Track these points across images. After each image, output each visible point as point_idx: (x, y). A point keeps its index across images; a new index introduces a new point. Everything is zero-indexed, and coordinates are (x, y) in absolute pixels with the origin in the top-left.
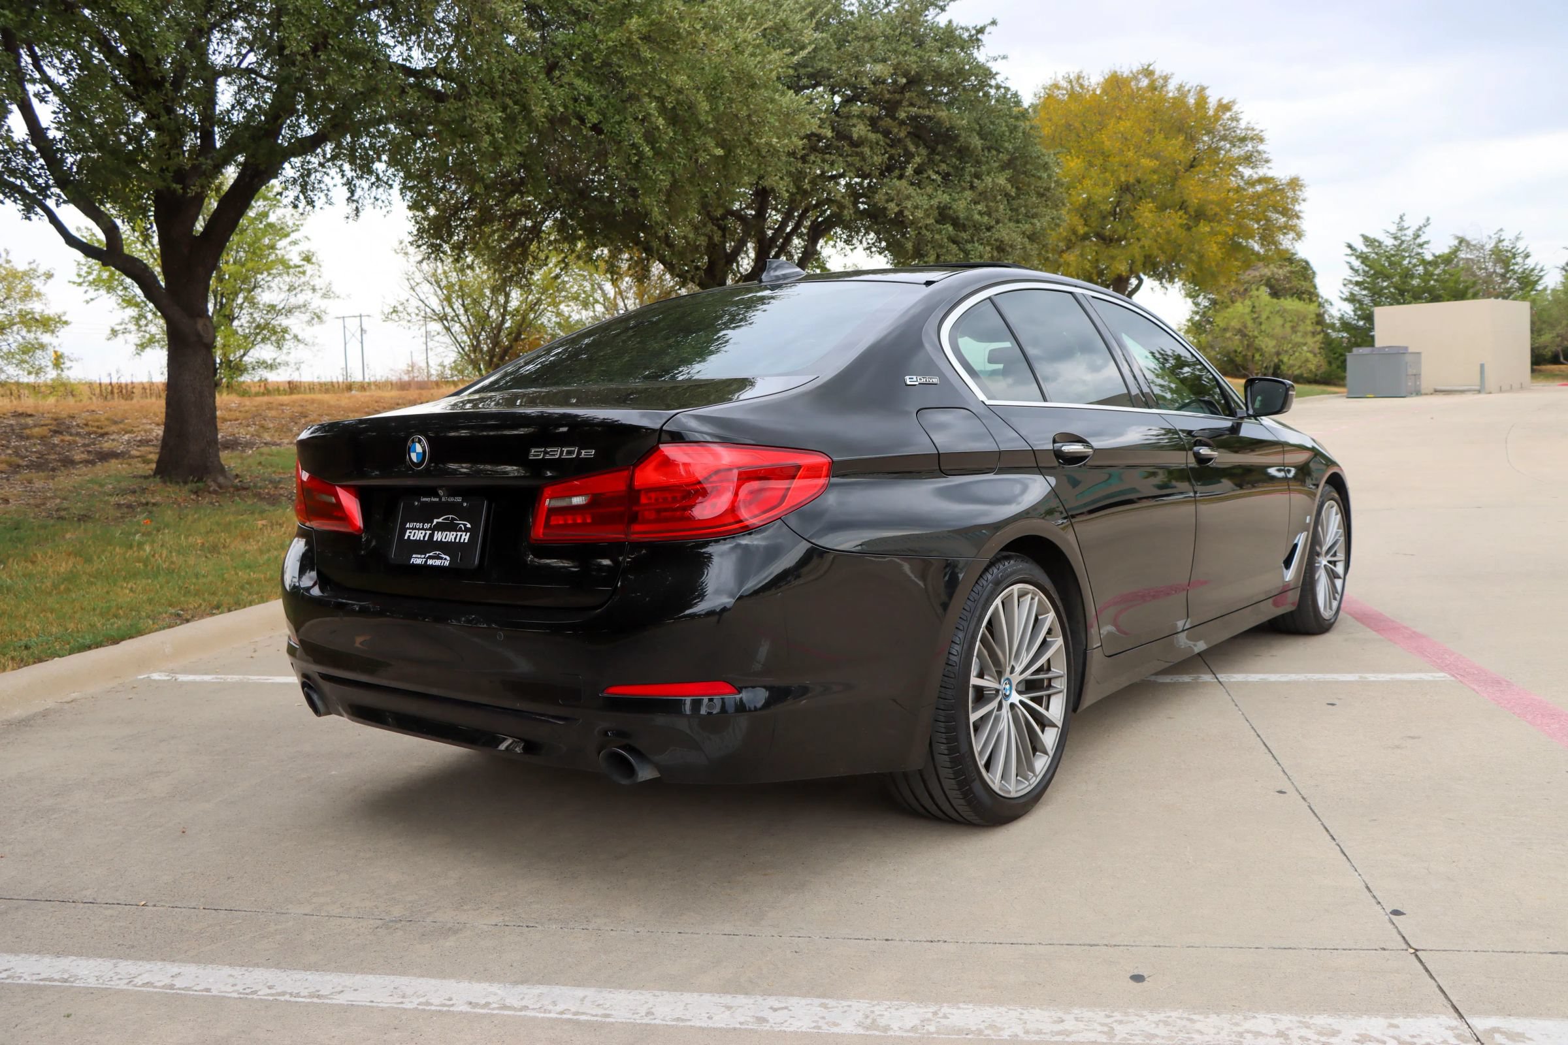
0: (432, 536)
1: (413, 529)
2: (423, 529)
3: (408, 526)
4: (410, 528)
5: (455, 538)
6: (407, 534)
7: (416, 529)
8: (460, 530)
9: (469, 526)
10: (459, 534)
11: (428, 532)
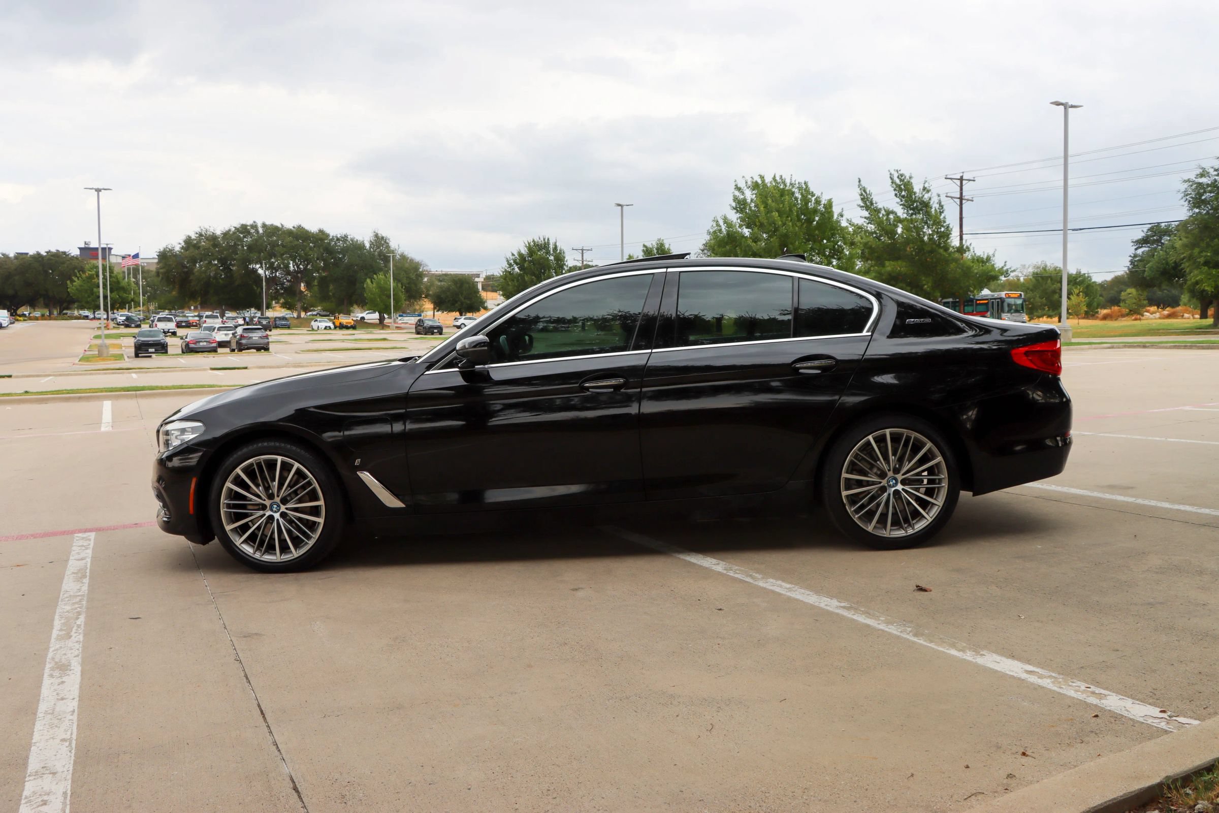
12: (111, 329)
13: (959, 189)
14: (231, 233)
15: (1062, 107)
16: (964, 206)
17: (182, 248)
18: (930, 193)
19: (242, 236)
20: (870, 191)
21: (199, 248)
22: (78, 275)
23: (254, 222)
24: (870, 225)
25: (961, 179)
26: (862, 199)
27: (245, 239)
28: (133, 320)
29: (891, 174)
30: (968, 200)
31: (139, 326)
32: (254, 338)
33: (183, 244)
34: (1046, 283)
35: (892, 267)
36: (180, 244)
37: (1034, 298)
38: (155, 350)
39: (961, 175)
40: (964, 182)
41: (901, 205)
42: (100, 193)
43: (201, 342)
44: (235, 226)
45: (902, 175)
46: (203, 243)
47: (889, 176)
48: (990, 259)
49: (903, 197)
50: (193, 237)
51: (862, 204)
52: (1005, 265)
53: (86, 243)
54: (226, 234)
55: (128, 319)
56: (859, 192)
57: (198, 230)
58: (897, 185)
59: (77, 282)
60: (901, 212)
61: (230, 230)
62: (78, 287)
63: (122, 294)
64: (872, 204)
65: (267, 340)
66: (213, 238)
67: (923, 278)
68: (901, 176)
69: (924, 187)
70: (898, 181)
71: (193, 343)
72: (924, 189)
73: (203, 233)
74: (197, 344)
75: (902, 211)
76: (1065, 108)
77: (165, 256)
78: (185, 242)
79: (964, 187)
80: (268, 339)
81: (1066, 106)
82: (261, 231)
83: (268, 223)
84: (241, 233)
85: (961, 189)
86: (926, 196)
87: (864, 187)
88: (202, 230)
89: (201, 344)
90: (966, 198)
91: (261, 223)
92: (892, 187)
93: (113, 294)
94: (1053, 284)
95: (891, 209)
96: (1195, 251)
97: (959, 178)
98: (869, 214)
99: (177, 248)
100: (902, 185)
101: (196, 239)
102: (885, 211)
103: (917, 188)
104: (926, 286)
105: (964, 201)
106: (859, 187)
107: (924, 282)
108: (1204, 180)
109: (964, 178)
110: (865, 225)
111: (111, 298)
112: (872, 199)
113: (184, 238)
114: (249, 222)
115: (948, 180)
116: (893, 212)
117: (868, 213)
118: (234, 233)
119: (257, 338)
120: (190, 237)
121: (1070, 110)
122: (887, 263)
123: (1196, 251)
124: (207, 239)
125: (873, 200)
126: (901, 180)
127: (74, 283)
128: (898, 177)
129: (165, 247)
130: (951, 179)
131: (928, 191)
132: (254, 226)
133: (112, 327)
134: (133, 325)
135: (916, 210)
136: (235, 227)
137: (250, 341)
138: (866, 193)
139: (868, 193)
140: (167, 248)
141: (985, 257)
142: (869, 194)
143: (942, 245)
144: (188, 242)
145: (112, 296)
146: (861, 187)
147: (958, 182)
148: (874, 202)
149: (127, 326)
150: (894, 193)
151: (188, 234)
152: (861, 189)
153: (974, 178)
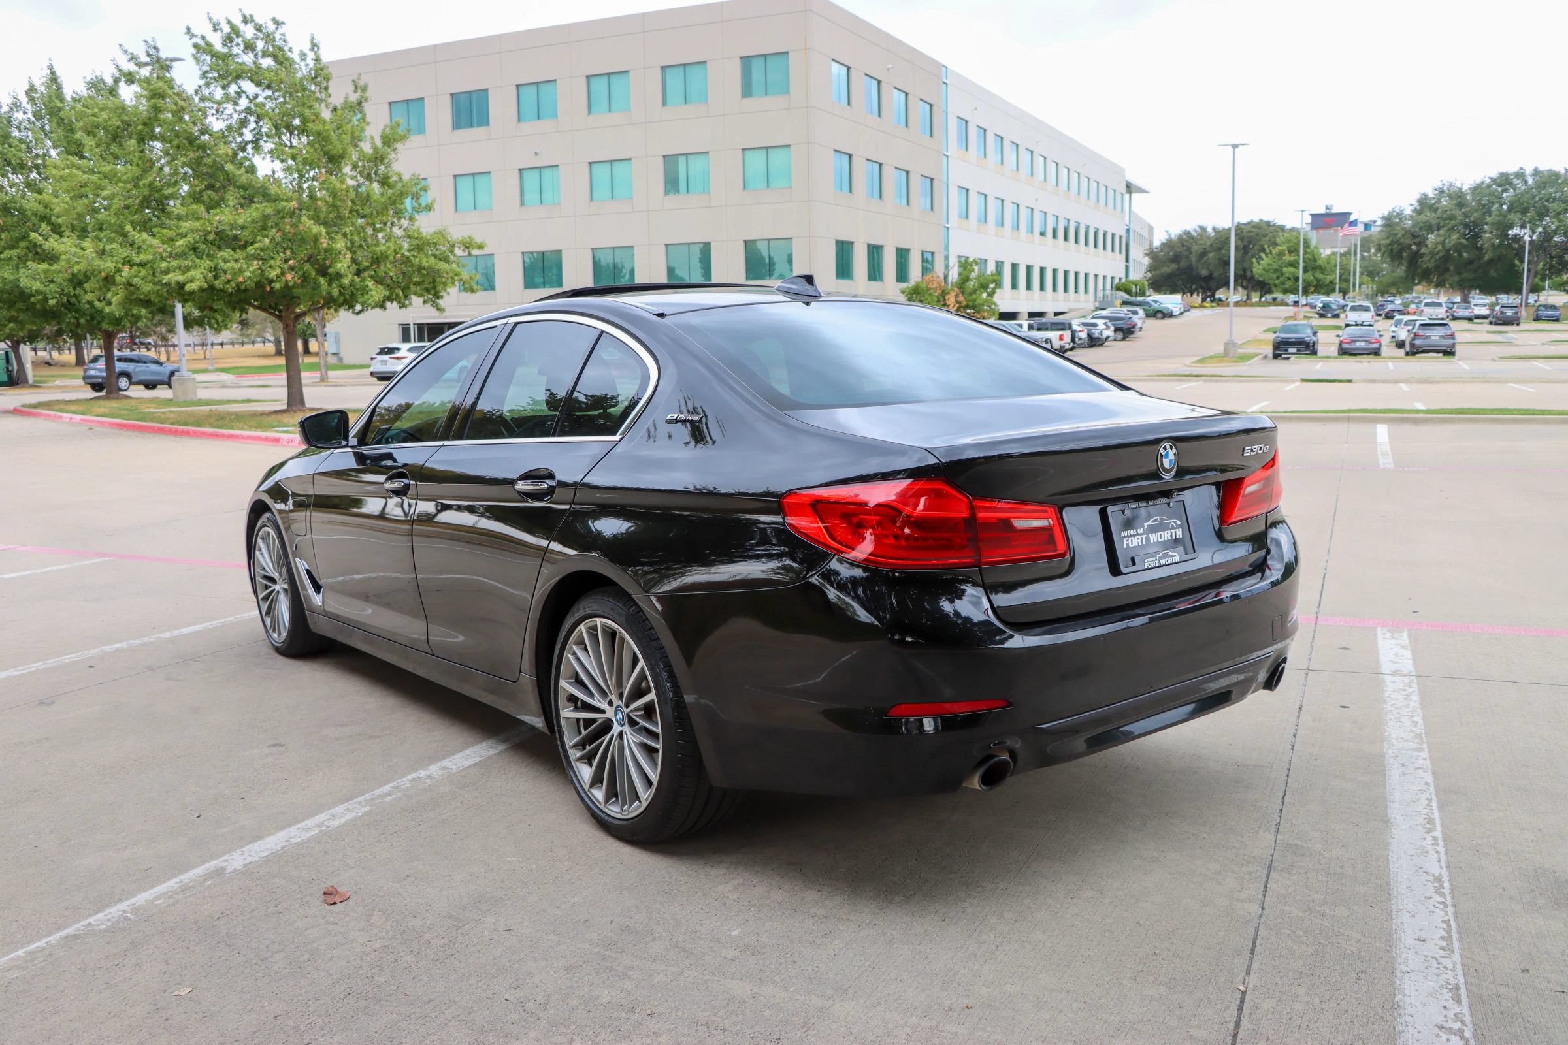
0: (1148, 539)
1: (1128, 536)
2: (1138, 534)
3: (1122, 535)
4: (1125, 537)
5: (1171, 536)
6: (1125, 543)
7: (1131, 536)
8: (1173, 528)
9: (1178, 522)
10: (1173, 531)
11: (1144, 536)
12: (1301, 320)
14: (1484, 186)
17: (1415, 211)
19: (1500, 189)
21: (1436, 210)
22: (1268, 251)
23: (1521, 168)
27: (1505, 195)
28: (1331, 307)
31: (1337, 316)
32: (1433, 338)
33: (1416, 204)
36: (1411, 205)
38: (1298, 351)
42: (1236, 149)
43: (1358, 341)
44: (1491, 176)
46: (1445, 203)
50: (1431, 195)
53: (1327, 208)
54: (1477, 189)
55: (1326, 306)
57: (1438, 185)
59: (1266, 260)
61: (1483, 183)
62: (1266, 266)
63: (1319, 275)
65: (1451, 341)
66: (1458, 197)
71: (1347, 343)
73: (1445, 188)
74: (1353, 344)
77: (1390, 221)
78: (1420, 202)
80: (1454, 338)
82: (1530, 181)
83: (1543, 167)
84: (1500, 186)
88: (1443, 185)
89: (1358, 344)
91: (1533, 168)
93: (1307, 274)
99: (1408, 211)
101: (1434, 198)
111: (1304, 280)
113: (1418, 196)
114: (1512, 169)
118: (1489, 186)
119: (1437, 338)
120: (1426, 195)
124: (1450, 196)
127: (1261, 262)
129: (1391, 210)
132: (1520, 175)
133: (1302, 317)
134: (1329, 315)
136: (1490, 178)
137: (1427, 342)
140: (1394, 211)
144: (1424, 204)
145: (1305, 278)
149: (1322, 316)
151: (1423, 192)
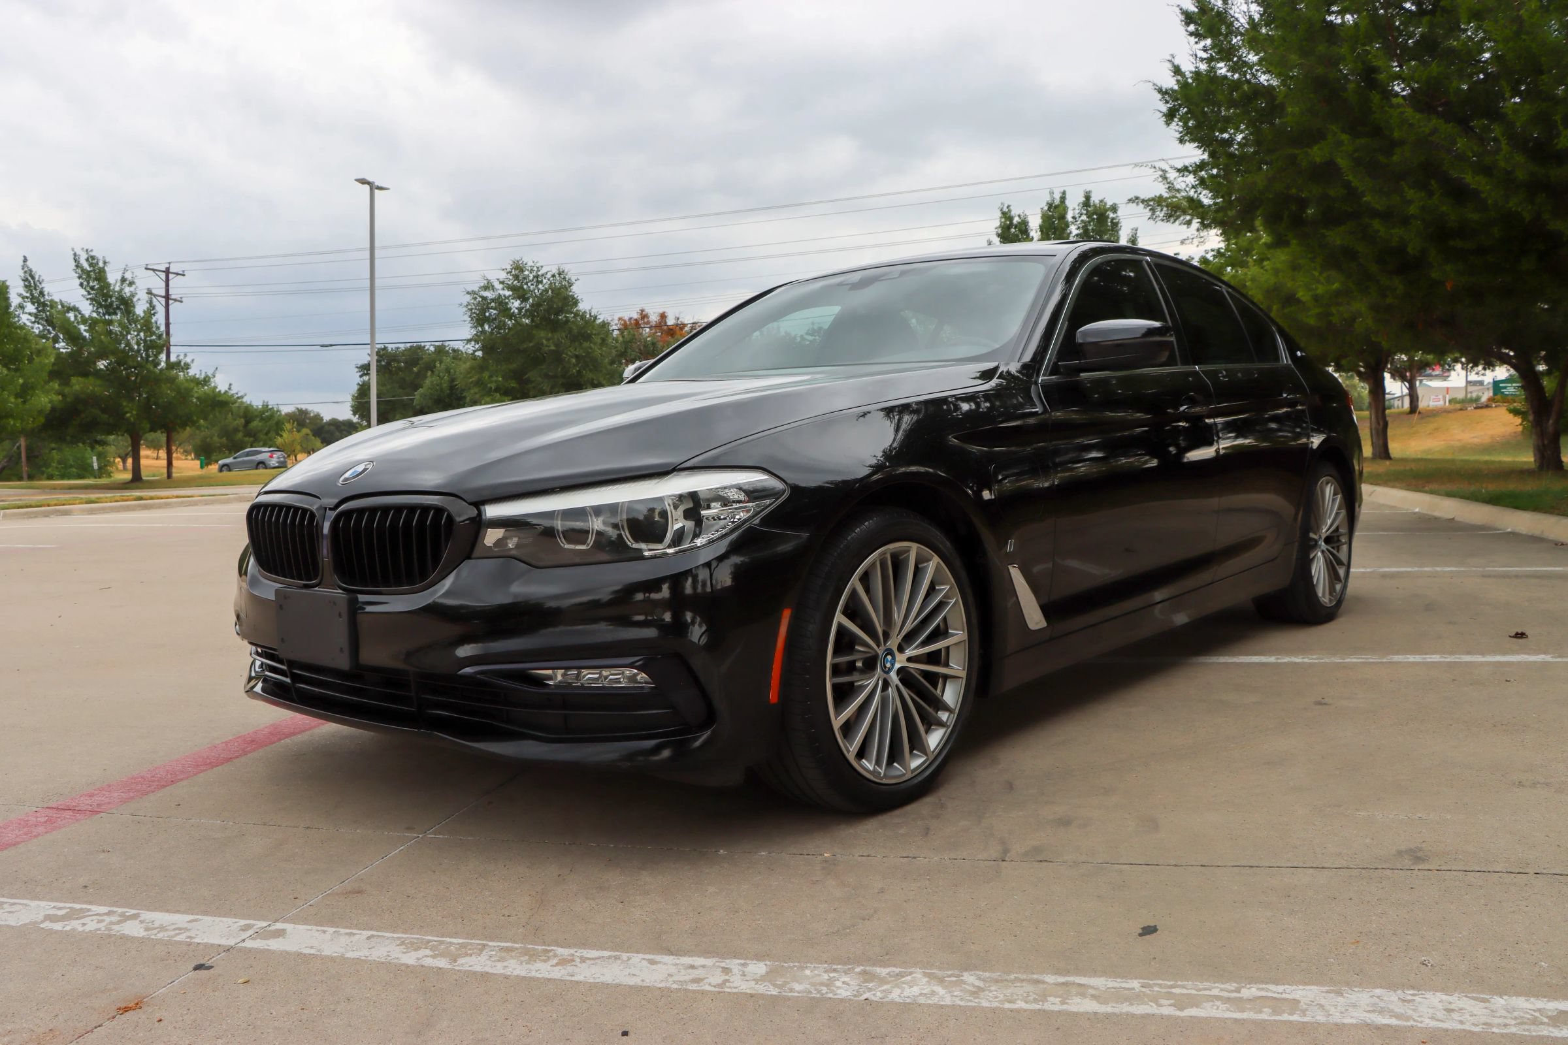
13: (163, 285)
15: (367, 187)
16: (171, 307)
18: (134, 286)
20: (40, 276)
24: (36, 325)
25: (167, 272)
26: (26, 286)
29: (75, 254)
30: (175, 300)
34: (226, 419)
35: (82, 385)
37: (211, 438)
39: (167, 266)
40: (171, 276)
41: (87, 299)
45: (93, 258)
47: (73, 257)
48: (209, 381)
49: (92, 288)
51: (25, 294)
52: (230, 389)
56: (23, 275)
58: (83, 270)
60: (87, 309)
64: (42, 293)
67: (125, 404)
68: (91, 260)
69: (123, 277)
70: (86, 266)
72: (123, 280)
75: (91, 307)
76: (371, 189)
79: (171, 282)
81: (373, 187)
85: (167, 285)
86: (127, 291)
87: (31, 271)
90: (173, 297)
92: (76, 273)
94: (235, 420)
95: (72, 305)
96: (484, 375)
97: (164, 270)
98: (37, 308)
100: (91, 271)
102: (63, 306)
103: (113, 277)
104: (128, 415)
105: (171, 302)
106: (23, 269)
107: (127, 409)
108: (488, 294)
109: (171, 270)
110: (29, 324)
112: (42, 288)
115: (149, 271)
116: (75, 309)
117: (34, 307)
121: (377, 192)
122: (74, 380)
123: (486, 375)
125: (45, 289)
126: (91, 265)
128: (87, 260)
130: (154, 270)
131: (131, 284)
135: (110, 309)
138: (33, 278)
139: (37, 279)
141: (203, 376)
142: (38, 281)
143: (151, 359)
146: (26, 269)
147: (163, 276)
148: (46, 293)
150: (78, 281)
152: (25, 272)
153: (183, 271)
